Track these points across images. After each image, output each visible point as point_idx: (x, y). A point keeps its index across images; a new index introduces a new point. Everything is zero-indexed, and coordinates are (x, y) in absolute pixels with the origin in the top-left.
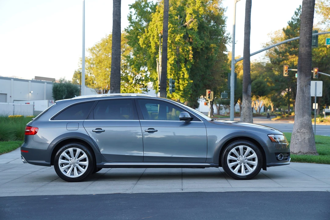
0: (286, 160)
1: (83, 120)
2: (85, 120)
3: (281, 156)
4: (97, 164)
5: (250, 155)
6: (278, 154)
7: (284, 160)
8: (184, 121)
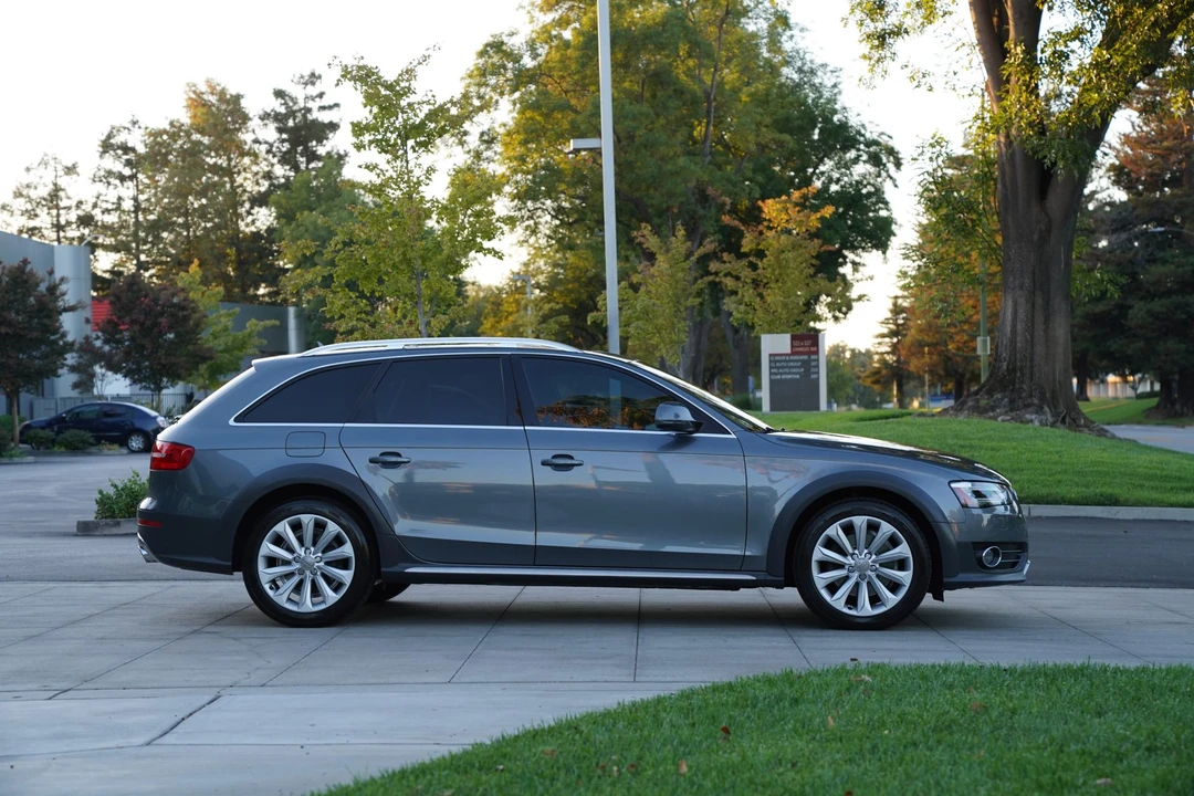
0: (1013, 566)
1: (341, 425)
2: (347, 425)
3: (995, 553)
4: (383, 569)
5: (888, 550)
6: (985, 545)
7: (1001, 566)
8: (674, 433)
